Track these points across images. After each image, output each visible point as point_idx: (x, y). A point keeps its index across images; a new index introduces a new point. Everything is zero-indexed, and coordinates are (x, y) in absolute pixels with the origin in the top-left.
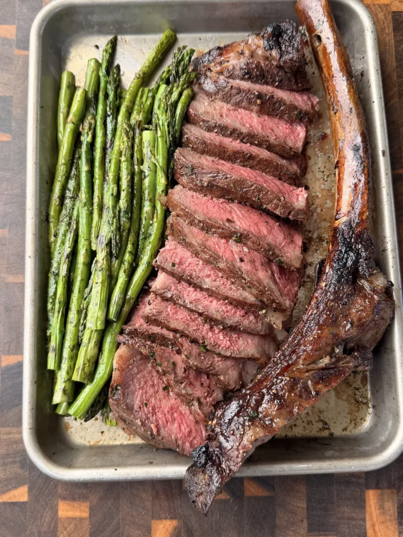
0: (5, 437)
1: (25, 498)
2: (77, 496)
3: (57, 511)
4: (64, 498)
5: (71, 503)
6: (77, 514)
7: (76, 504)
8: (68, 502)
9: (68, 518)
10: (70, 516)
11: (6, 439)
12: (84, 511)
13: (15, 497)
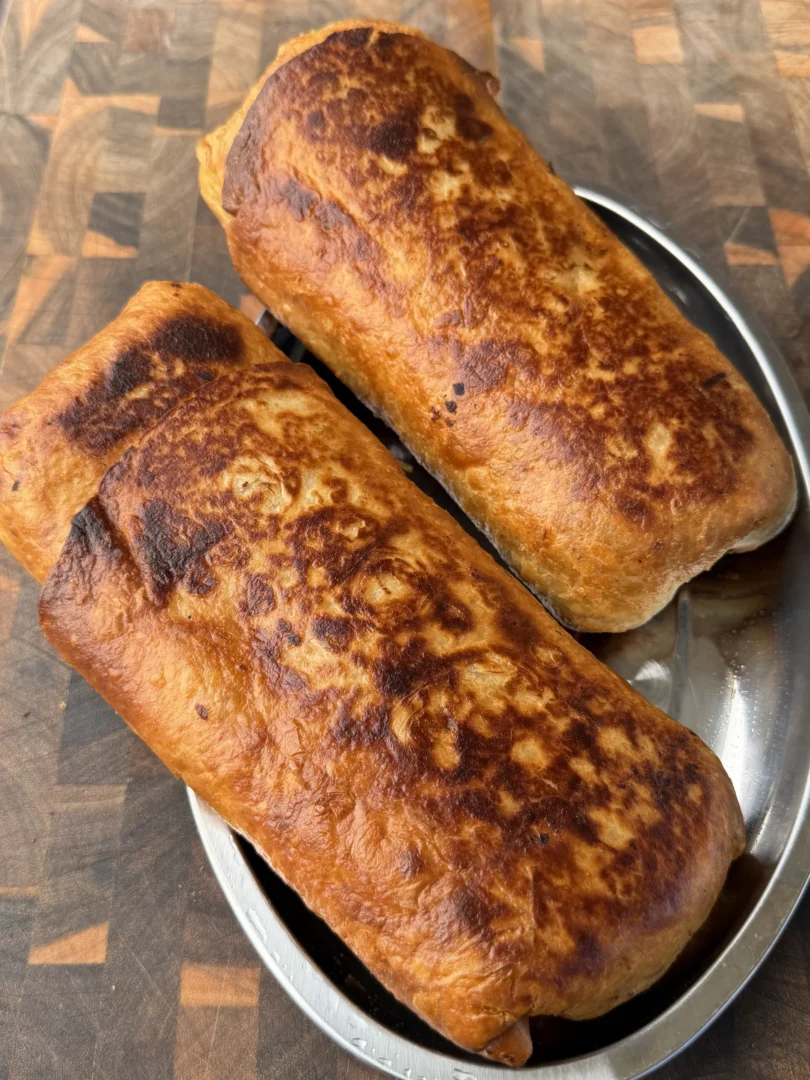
0: (65, 806)
1: (99, 957)
2: (230, 953)
3: (177, 989)
4: (198, 959)
5: (214, 970)
6: (229, 998)
7: (225, 973)
8: (206, 968)
9: (206, 1008)
10: (211, 1003)
11: (66, 812)
12: (248, 992)
13: (74, 951)
